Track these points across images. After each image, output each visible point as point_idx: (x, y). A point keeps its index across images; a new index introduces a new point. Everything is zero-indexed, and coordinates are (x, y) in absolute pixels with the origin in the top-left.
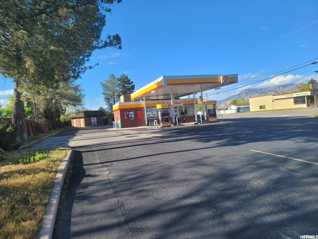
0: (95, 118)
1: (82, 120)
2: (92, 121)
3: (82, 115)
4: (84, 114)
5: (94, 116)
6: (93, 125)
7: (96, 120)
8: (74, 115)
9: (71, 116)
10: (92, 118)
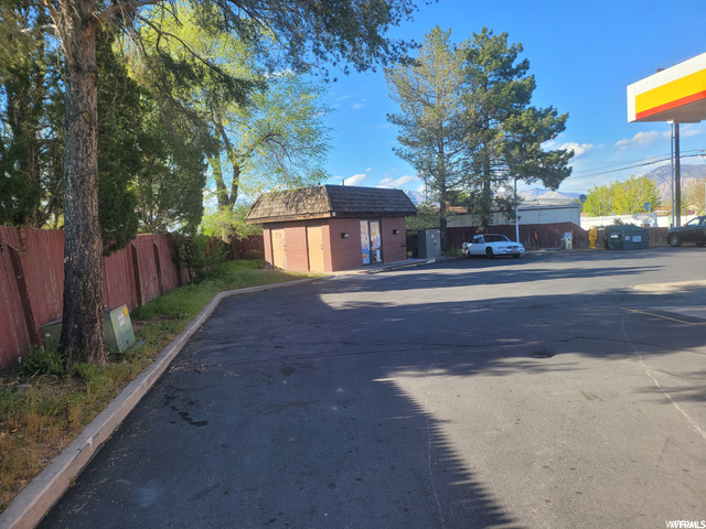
0: (375, 226)
1: (319, 236)
2: (364, 241)
3: (322, 207)
4: (332, 203)
5: (370, 217)
6: (366, 260)
7: (376, 236)
8: (278, 210)
9: (260, 213)
10: (364, 224)
